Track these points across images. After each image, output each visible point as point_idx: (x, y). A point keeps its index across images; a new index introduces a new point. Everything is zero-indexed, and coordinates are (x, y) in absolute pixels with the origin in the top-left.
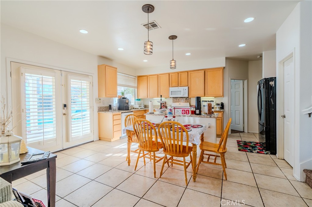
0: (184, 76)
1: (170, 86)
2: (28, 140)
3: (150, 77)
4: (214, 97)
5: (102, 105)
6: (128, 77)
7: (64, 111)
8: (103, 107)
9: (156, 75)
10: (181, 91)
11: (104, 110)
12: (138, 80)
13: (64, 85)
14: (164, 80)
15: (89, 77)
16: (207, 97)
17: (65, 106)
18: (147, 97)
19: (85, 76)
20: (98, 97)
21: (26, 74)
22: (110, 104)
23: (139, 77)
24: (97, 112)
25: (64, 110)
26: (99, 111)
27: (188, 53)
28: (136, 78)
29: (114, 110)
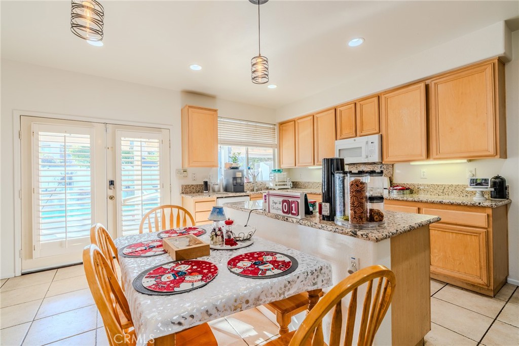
0: (370, 109)
1: (338, 137)
2: (42, 238)
3: (299, 121)
4: (465, 161)
5: (190, 182)
6: (256, 126)
7: (111, 193)
8: (192, 185)
9: (311, 116)
10: (361, 148)
11: (194, 190)
12: (280, 130)
13: (112, 147)
14: (326, 125)
15: (161, 132)
16: (435, 159)
17: (112, 183)
18: (294, 165)
19: (152, 129)
20: (182, 167)
21: (40, 133)
22: (206, 180)
23: (281, 124)
24: (179, 194)
25: (110, 190)
26: (183, 193)
27: (355, 39)
28: (276, 128)
29: (214, 191)
